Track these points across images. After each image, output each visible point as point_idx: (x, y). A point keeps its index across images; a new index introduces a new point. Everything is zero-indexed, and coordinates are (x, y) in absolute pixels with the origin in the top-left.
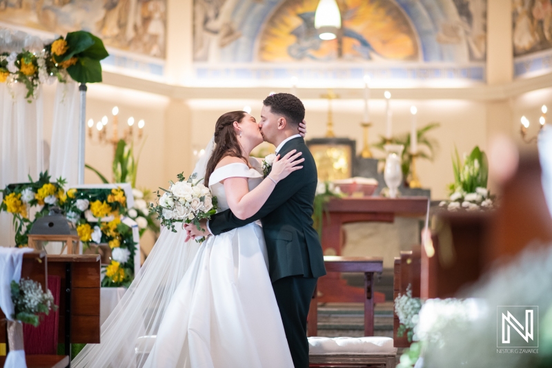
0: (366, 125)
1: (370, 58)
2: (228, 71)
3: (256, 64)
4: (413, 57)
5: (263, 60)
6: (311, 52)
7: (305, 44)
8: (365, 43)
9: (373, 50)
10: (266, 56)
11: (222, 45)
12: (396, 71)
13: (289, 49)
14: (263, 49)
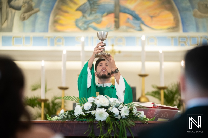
0: (142, 76)
1: (141, 30)
2: (28, 38)
3: (50, 34)
4: (175, 28)
5: (56, 31)
6: (93, 24)
7: (89, 18)
8: (136, 18)
9: (143, 23)
10: (59, 28)
11: (24, 19)
12: (162, 39)
13: (77, 22)
14: (56, 22)
